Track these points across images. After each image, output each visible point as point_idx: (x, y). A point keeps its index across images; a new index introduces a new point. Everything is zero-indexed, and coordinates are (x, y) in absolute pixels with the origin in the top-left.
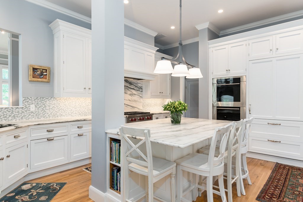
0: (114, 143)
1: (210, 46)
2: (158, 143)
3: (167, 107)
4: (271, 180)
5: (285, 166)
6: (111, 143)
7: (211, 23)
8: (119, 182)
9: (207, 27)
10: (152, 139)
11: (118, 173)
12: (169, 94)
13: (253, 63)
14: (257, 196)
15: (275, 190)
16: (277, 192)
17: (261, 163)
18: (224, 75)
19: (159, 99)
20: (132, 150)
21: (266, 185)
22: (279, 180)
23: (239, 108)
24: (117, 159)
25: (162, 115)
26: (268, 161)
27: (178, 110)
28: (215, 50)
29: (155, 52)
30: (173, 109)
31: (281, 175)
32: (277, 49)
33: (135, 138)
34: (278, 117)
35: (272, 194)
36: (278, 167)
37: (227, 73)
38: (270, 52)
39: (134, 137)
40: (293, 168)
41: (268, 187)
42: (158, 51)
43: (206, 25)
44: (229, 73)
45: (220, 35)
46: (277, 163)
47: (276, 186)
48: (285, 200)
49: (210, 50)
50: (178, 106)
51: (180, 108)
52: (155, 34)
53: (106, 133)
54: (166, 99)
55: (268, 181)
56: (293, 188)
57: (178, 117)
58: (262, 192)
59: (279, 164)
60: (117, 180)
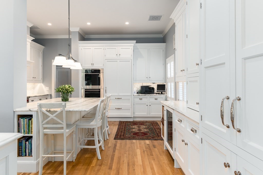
0: (22, 119)
1: (80, 45)
2: (70, 111)
3: (60, 90)
4: (118, 129)
5: (124, 122)
6: (18, 120)
7: (81, 29)
8: (28, 149)
9: (78, 31)
10: (66, 109)
11: (27, 143)
12: (41, 79)
13: (107, 61)
14: (114, 138)
15: (121, 133)
16: (122, 134)
17: (112, 123)
18: (90, 67)
19: (30, 84)
20: (49, 118)
21: (117, 132)
22: (122, 128)
23: (100, 89)
24: (26, 131)
25: (37, 97)
26: (115, 121)
27: (69, 91)
28: (84, 49)
29: (30, 41)
30: (65, 90)
31: (123, 126)
32: (120, 55)
33: (50, 111)
34: (121, 94)
35: (121, 135)
36: (121, 123)
37: (92, 66)
38: (116, 56)
39: (48, 110)
40: (127, 122)
41: (118, 133)
42: (33, 40)
43: (77, 29)
44: (93, 66)
45: (85, 38)
46: (120, 121)
47: (122, 132)
48: (126, 136)
49: (80, 48)
50: (69, 88)
51: (70, 90)
52: (31, 25)
53: (14, 112)
54: (38, 84)
55: (118, 130)
56: (128, 131)
57: (67, 97)
58: (116, 136)
59: (121, 121)
60: (26, 148)
